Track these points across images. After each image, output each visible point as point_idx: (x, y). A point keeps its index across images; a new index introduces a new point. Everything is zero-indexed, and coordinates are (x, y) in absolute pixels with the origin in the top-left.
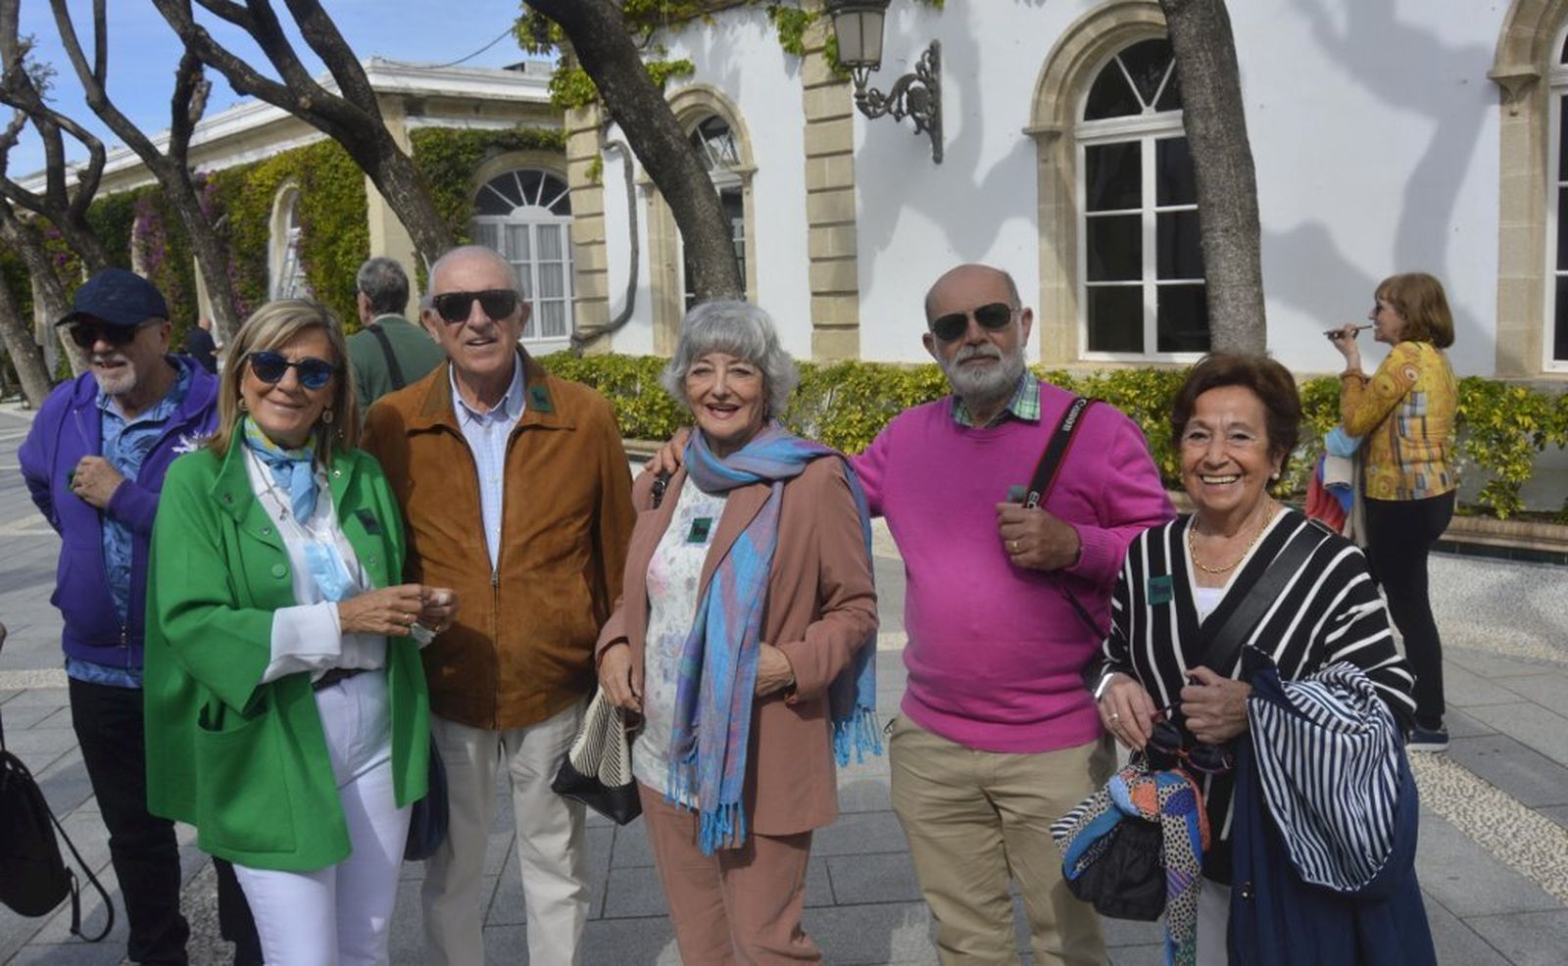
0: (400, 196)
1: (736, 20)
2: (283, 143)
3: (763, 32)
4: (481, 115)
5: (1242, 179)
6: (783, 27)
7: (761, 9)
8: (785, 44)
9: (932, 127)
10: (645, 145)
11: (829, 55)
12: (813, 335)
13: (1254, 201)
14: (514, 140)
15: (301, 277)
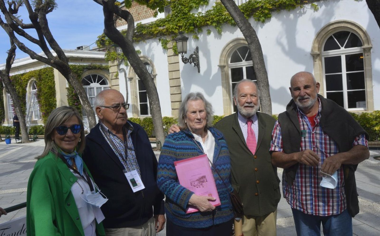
0: (73, 82)
1: (151, 42)
2: (30, 69)
3: (158, 44)
4: (83, 61)
5: (265, 76)
6: (162, 43)
7: (157, 39)
8: (163, 47)
9: (197, 65)
10: (138, 71)
11: (174, 49)
12: (172, 111)
13: (268, 80)
14: (91, 67)
15: (37, 102)
